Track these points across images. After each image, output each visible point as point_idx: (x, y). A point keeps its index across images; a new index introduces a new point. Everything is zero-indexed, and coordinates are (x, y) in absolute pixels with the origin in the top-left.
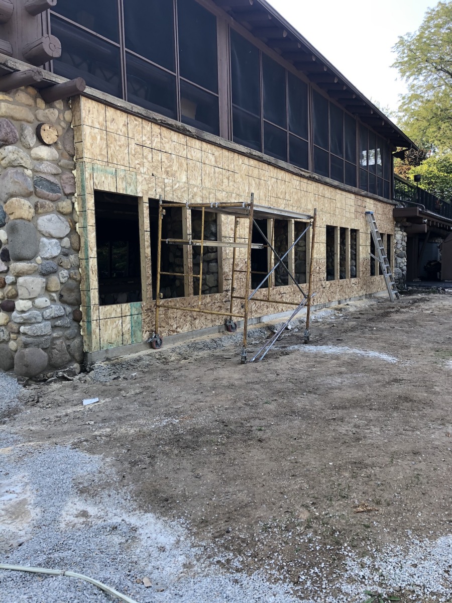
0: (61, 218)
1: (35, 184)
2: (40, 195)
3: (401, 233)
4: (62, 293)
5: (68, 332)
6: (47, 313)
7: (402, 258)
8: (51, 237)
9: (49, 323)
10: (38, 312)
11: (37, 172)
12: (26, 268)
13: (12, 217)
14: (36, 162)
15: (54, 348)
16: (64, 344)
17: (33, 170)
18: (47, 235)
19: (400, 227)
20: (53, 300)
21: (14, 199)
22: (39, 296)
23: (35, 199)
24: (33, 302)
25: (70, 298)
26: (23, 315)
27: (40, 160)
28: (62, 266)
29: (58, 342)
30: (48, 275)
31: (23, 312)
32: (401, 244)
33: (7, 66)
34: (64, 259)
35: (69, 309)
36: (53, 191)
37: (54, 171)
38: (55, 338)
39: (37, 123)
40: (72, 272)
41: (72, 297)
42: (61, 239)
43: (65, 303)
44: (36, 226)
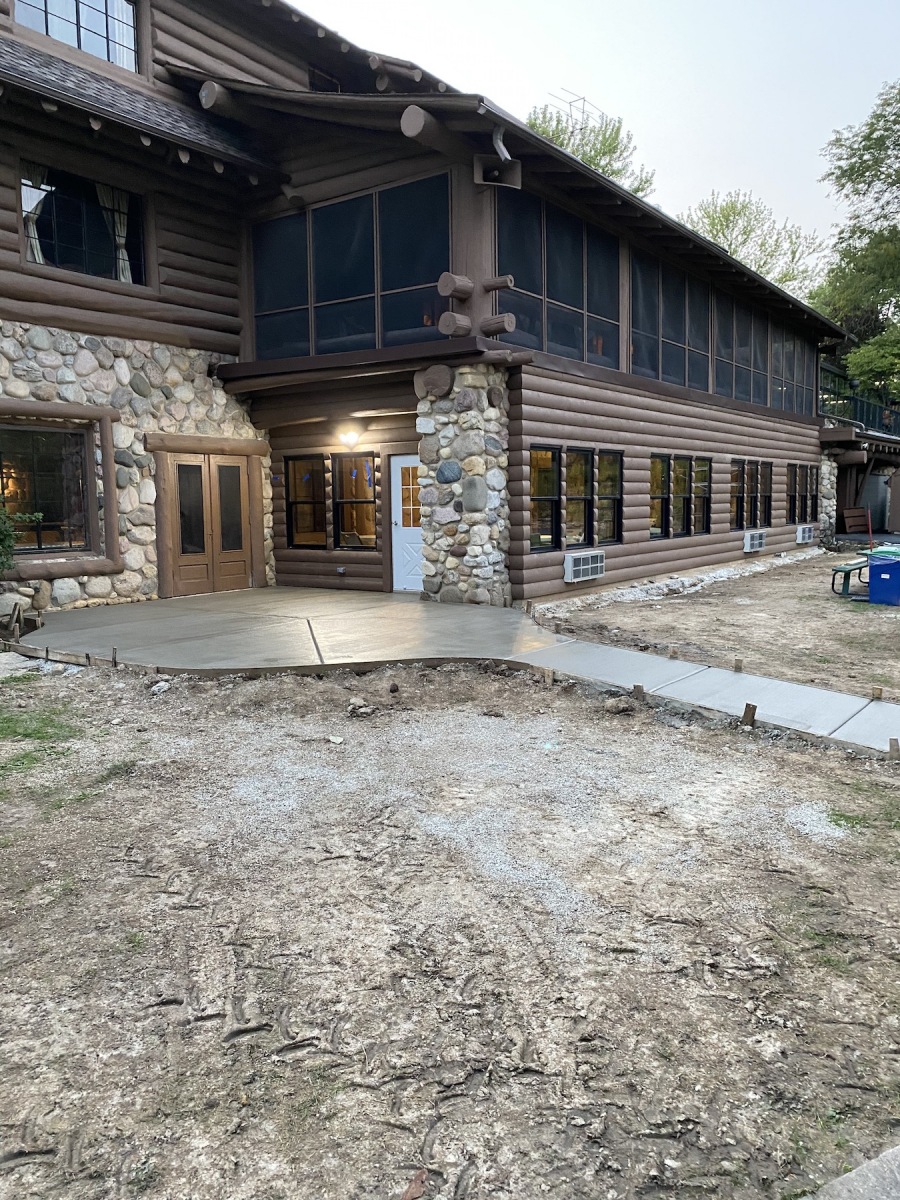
1: (486, 443)
2: (488, 452)
3: (829, 463)
4: (500, 541)
5: (502, 577)
6: (492, 559)
7: (829, 499)
8: (494, 489)
9: (491, 567)
12: (480, 518)
13: (470, 474)
14: (486, 422)
15: (494, 590)
16: (500, 587)
17: (486, 431)
18: (492, 488)
19: (828, 455)
20: (493, 547)
21: (473, 457)
22: (486, 542)
23: (485, 456)
24: (483, 548)
26: (474, 559)
27: (488, 420)
28: (499, 516)
29: (497, 585)
30: (492, 524)
31: (477, 556)
32: (829, 479)
36: (497, 448)
37: (497, 430)
38: (495, 582)
39: (488, 388)
40: (508, 521)
41: (505, 545)
42: (500, 491)
43: (500, 549)
44: (486, 479)
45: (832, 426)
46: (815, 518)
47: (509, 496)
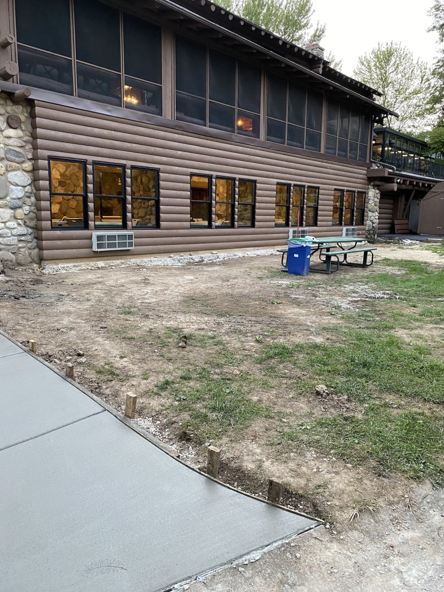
0: (24, 173)
1: (6, 152)
2: (9, 159)
3: (374, 190)
4: (26, 221)
5: (29, 245)
6: (15, 232)
7: (374, 212)
8: (17, 185)
9: (16, 237)
10: (8, 231)
11: (7, 145)
14: (6, 139)
15: (20, 253)
16: (27, 251)
17: (6, 145)
18: (14, 184)
19: (373, 185)
20: (19, 224)
22: (9, 221)
23: (6, 162)
24: (5, 224)
25: (31, 224)
27: (9, 138)
28: (25, 204)
29: (22, 250)
30: (15, 209)
32: (373, 200)
34: (28, 199)
35: (30, 231)
36: (19, 157)
37: (19, 145)
38: (20, 248)
39: (8, 115)
40: (33, 208)
41: (33, 224)
42: (25, 187)
43: (27, 226)
44: (7, 178)
45: (377, 168)
46: (361, 222)
47: (35, 191)
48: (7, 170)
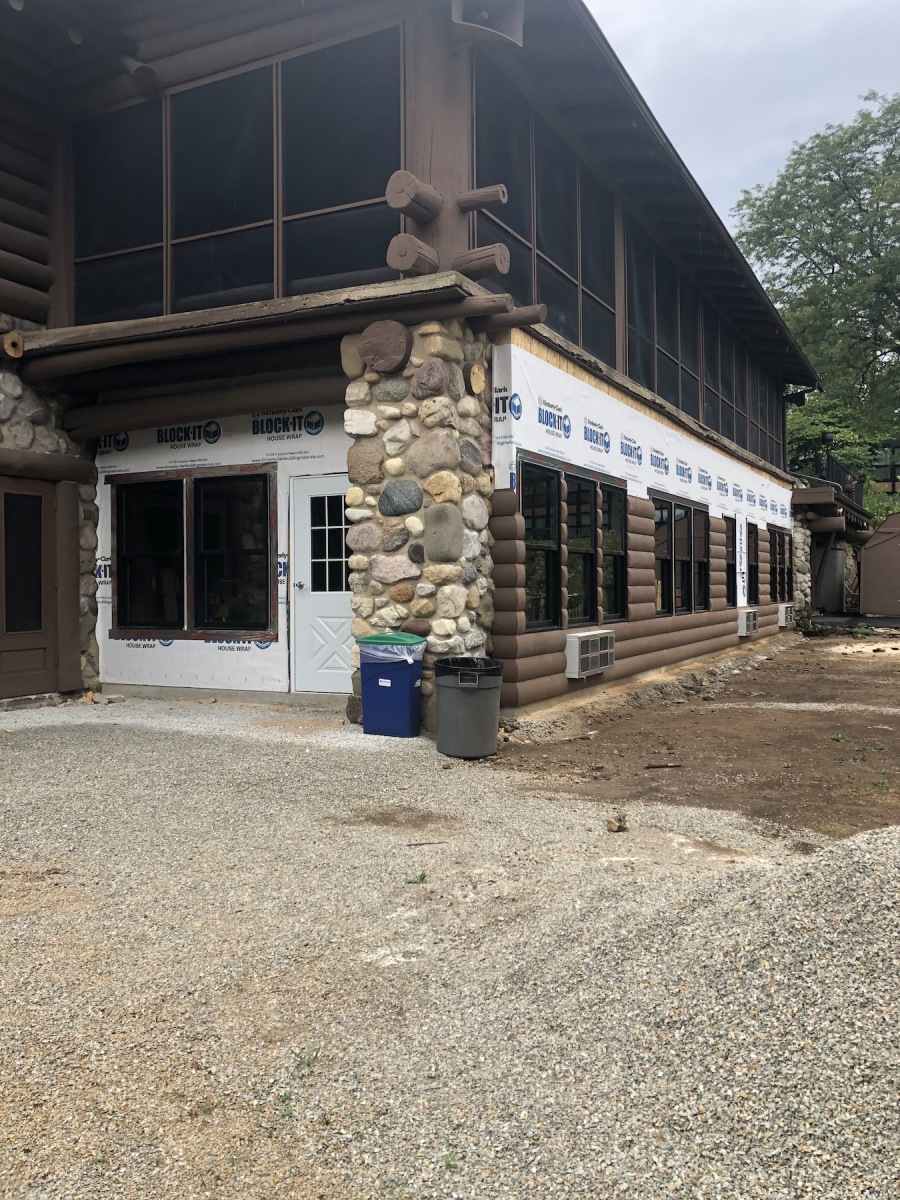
0: (482, 500)
1: (462, 451)
2: (464, 467)
3: (802, 530)
4: (481, 612)
6: (468, 640)
7: (804, 574)
8: (473, 528)
10: (461, 639)
11: (463, 433)
12: (454, 572)
13: (439, 499)
14: (461, 419)
18: (470, 525)
19: (801, 521)
20: (472, 622)
21: (444, 473)
22: (462, 613)
23: (461, 473)
24: (457, 623)
25: (486, 620)
26: (448, 641)
27: (464, 416)
30: (470, 584)
31: (449, 636)
32: (803, 549)
33: (461, 288)
34: (484, 561)
35: (484, 636)
36: (475, 461)
37: (477, 433)
39: (464, 364)
40: (491, 581)
42: (480, 531)
43: (481, 625)
44: (461, 510)
47: (493, 541)
48: (464, 494)
